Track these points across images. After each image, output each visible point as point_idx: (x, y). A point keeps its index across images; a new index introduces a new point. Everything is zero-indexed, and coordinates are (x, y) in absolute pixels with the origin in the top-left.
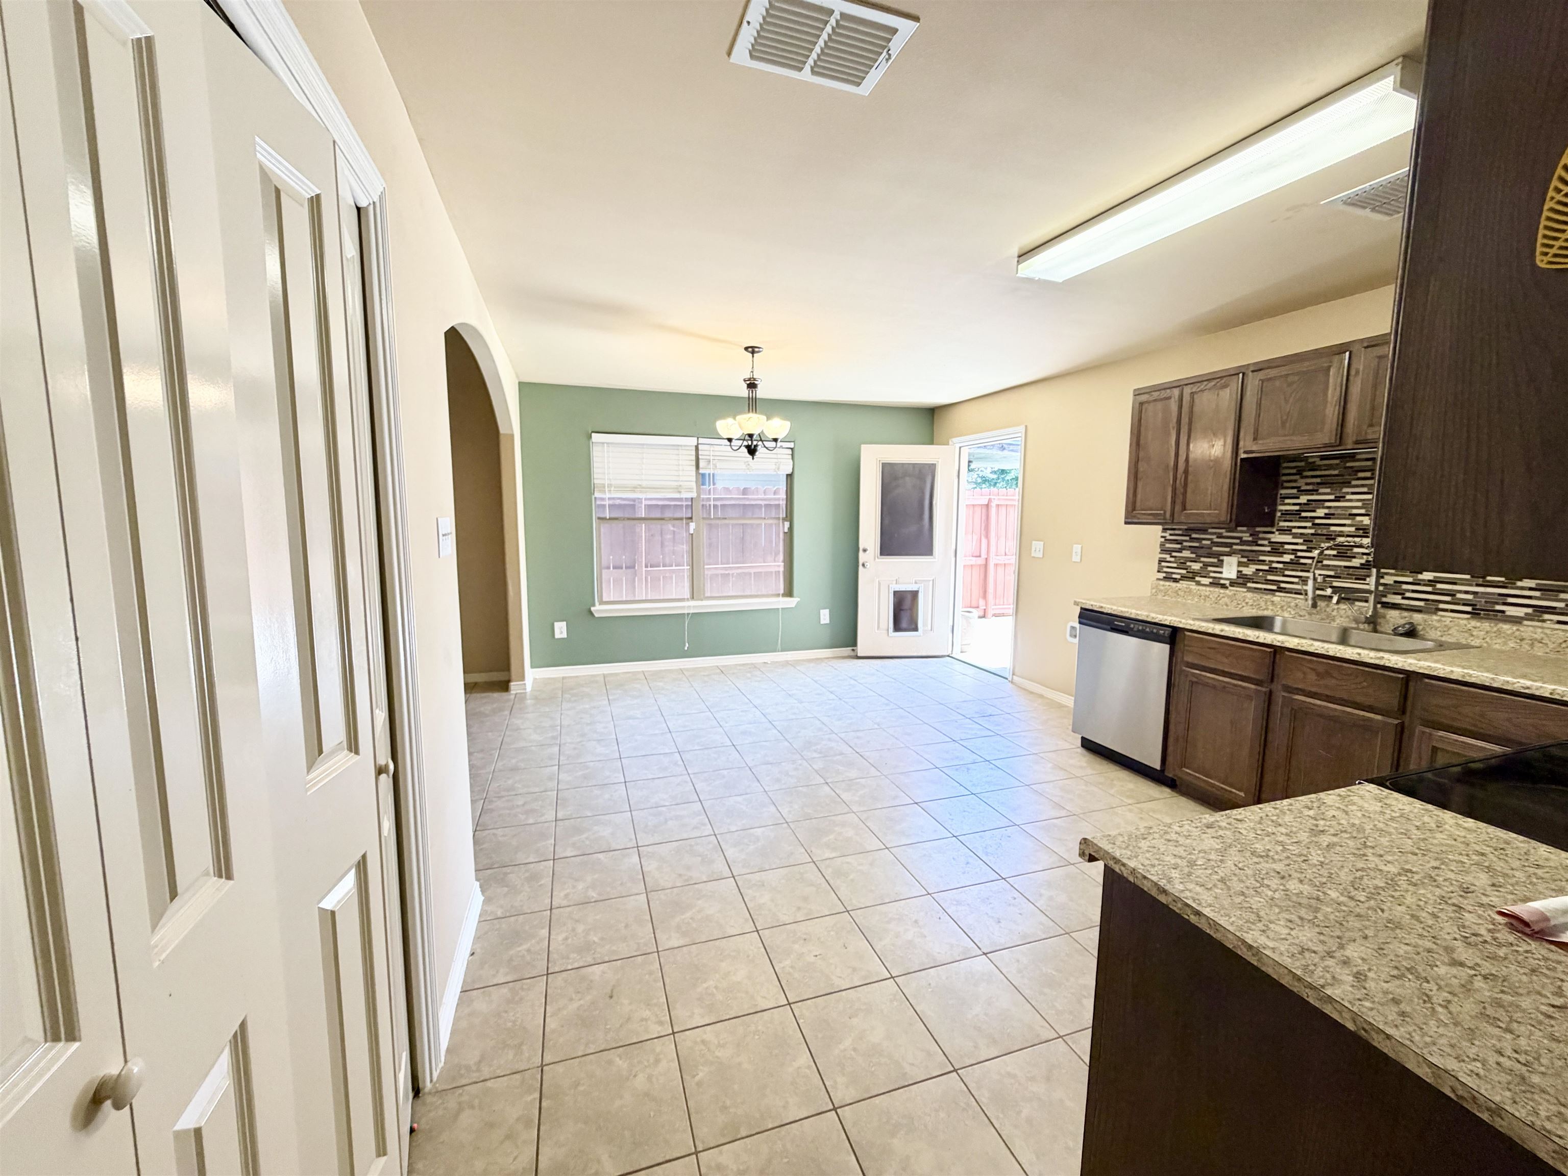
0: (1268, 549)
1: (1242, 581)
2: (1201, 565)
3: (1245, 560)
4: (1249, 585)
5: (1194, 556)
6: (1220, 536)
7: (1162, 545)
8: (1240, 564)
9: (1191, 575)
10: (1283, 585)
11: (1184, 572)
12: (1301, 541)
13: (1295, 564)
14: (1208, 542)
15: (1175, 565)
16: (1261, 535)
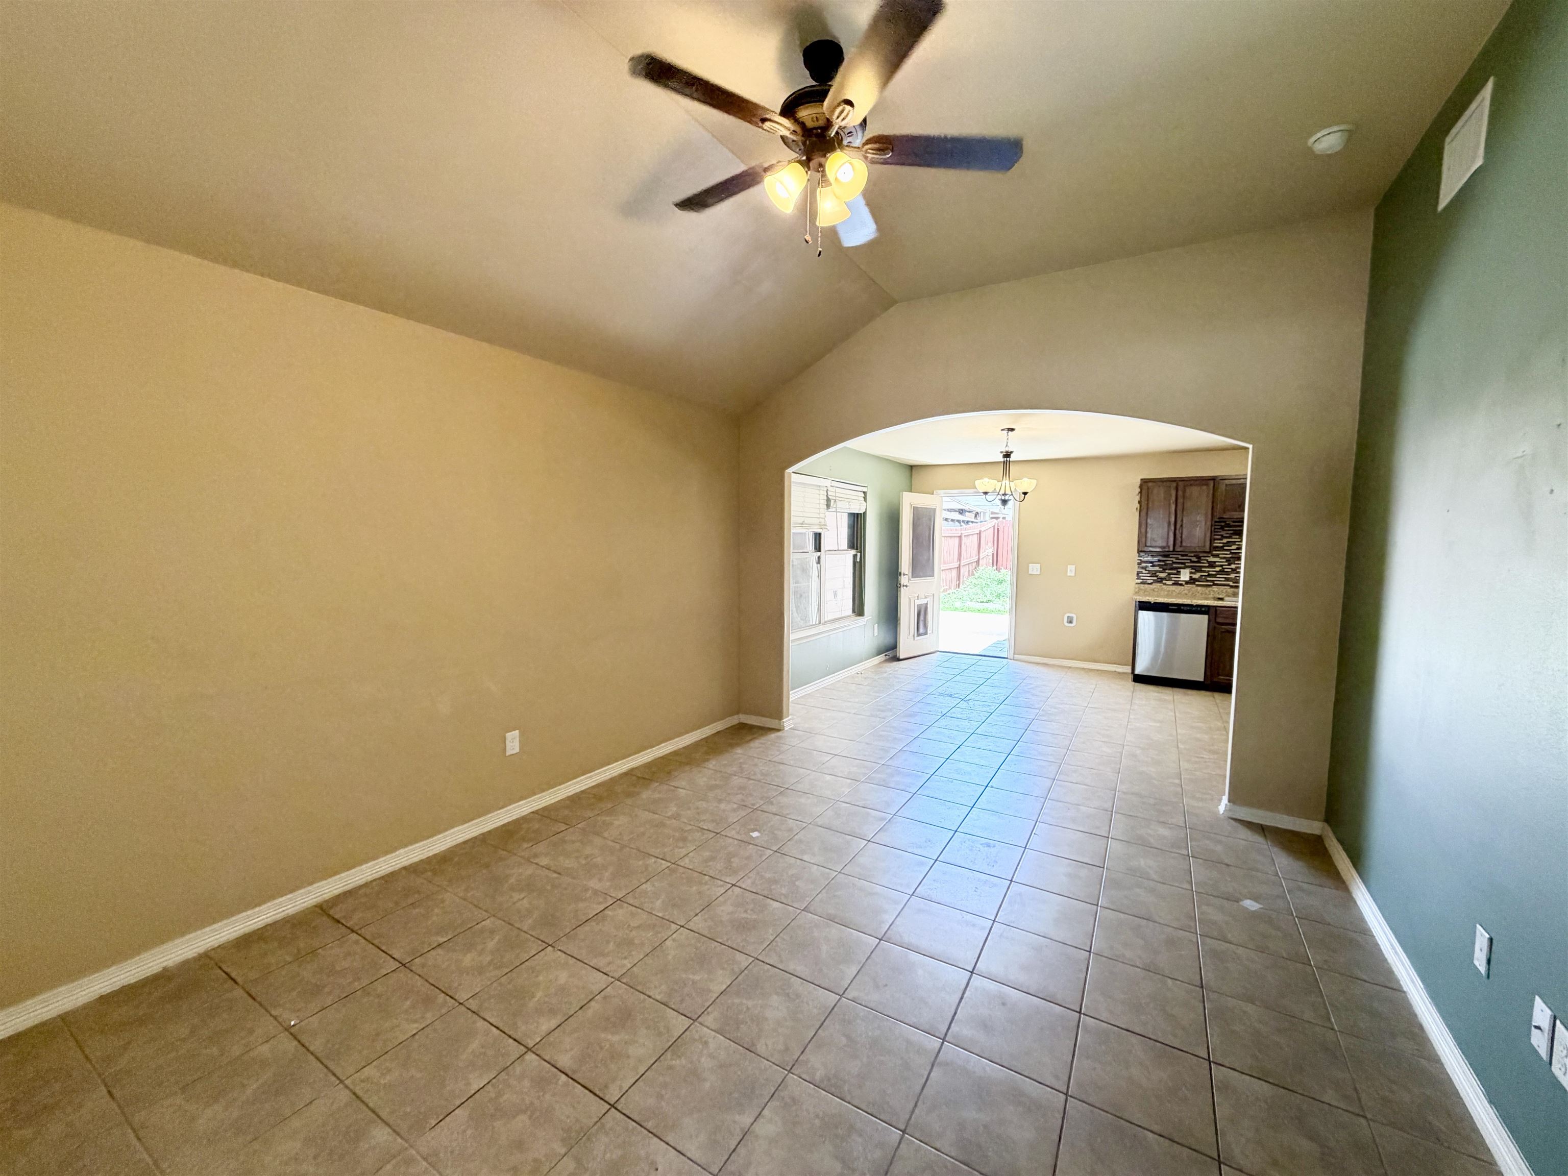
0: (1207, 565)
1: (1192, 581)
2: (1166, 574)
3: (1193, 571)
4: (1197, 583)
5: (1161, 569)
6: (1177, 559)
7: (1139, 564)
8: (1191, 573)
9: (1159, 580)
10: (1216, 582)
11: (1155, 578)
12: (1224, 560)
13: (1222, 572)
14: (1171, 562)
15: (1149, 575)
16: (1202, 558)
